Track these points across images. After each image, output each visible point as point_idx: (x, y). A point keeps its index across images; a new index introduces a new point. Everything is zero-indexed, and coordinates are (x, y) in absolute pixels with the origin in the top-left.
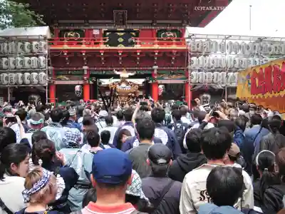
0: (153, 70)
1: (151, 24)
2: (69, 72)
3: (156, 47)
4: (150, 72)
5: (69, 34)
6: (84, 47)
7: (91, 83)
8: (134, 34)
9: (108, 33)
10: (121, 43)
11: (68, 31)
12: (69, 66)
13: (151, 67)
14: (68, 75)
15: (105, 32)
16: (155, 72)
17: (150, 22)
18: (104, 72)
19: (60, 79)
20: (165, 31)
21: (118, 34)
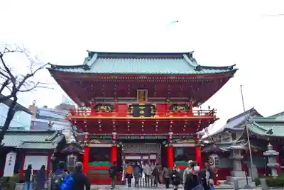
0: (169, 136)
1: (166, 100)
2: (101, 137)
3: (171, 117)
4: (165, 138)
5: (102, 108)
6: (114, 117)
7: (118, 146)
8: (152, 107)
9: (132, 107)
10: (142, 115)
11: (102, 105)
12: (100, 132)
13: (167, 133)
14: (100, 140)
15: (130, 106)
16: (170, 138)
17: (164, 98)
18: (129, 137)
19: (93, 143)
20: (177, 105)
21: (140, 107)
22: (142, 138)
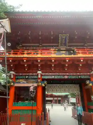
2: (27, 77)
7: (43, 85)
8: (72, 52)
12: (26, 72)
13: (90, 72)
14: (26, 79)
18: (53, 77)
21: (62, 52)
22: (66, 77)
